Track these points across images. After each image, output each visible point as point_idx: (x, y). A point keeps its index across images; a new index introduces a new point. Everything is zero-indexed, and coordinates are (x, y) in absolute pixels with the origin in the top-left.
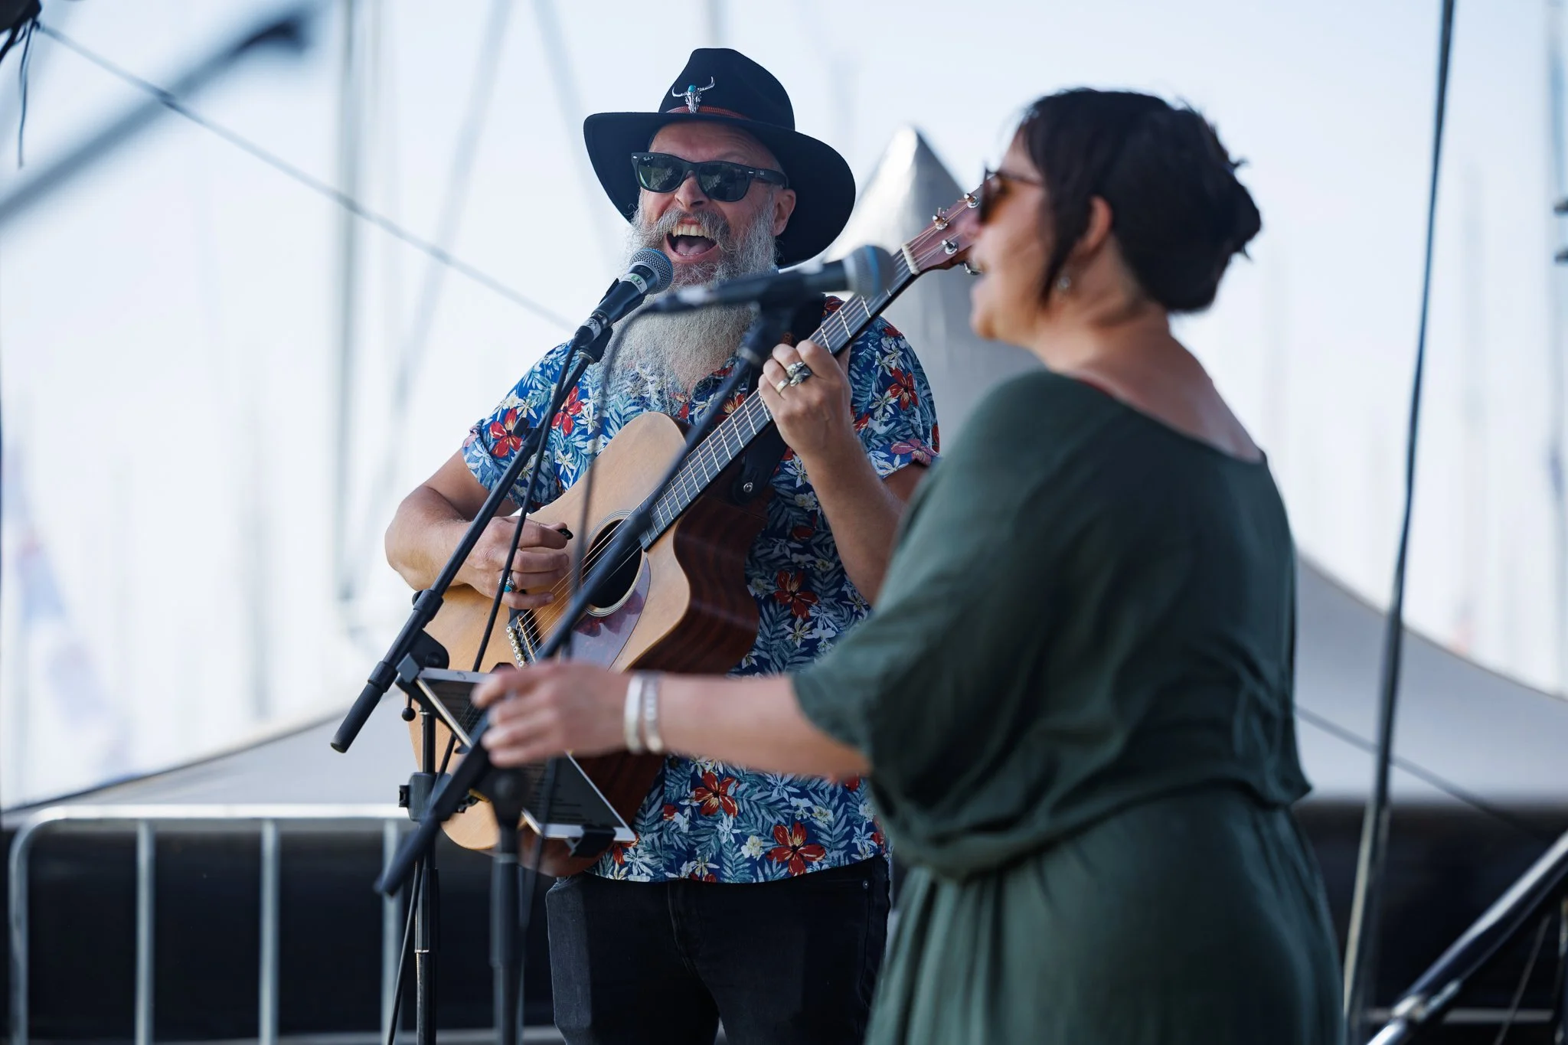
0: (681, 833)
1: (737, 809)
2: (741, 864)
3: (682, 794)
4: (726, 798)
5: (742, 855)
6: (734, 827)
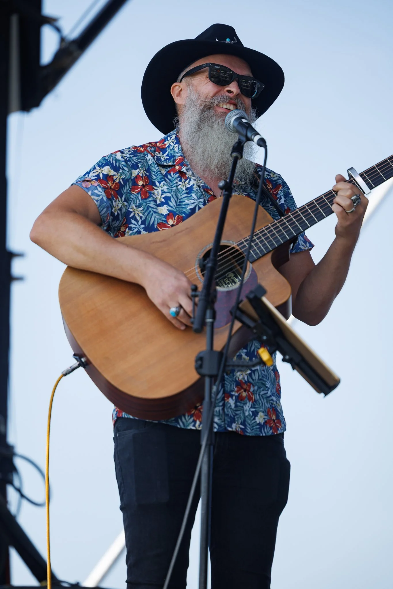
0: (231, 409)
1: (254, 398)
2: (254, 426)
3: (232, 389)
4: (250, 393)
5: (256, 422)
6: (251, 407)
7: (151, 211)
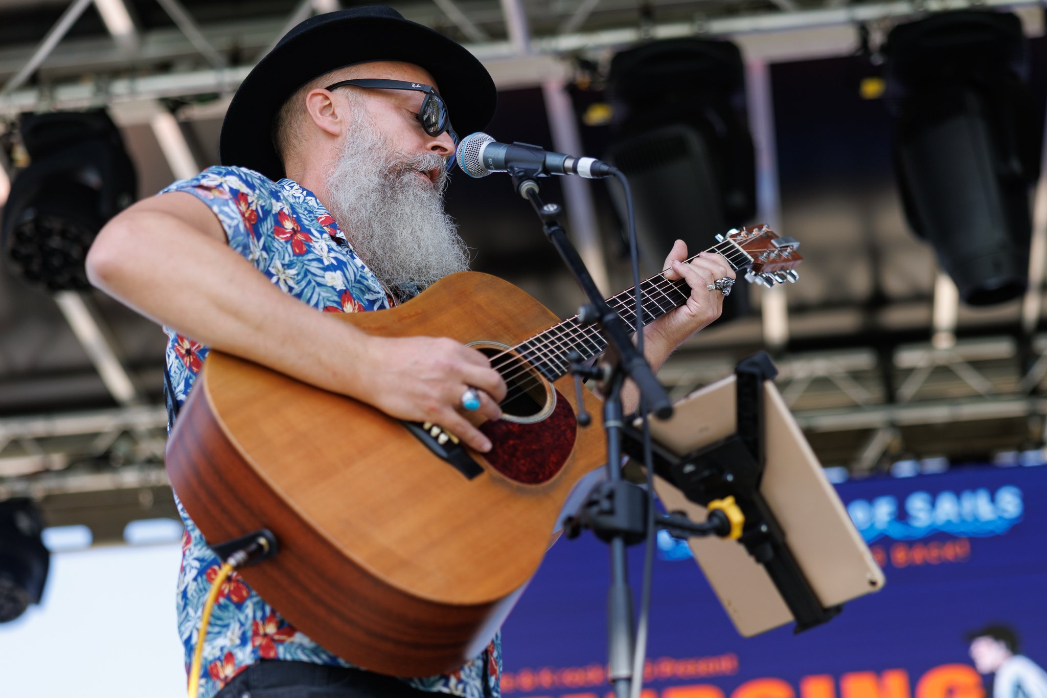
7: (312, 281)
